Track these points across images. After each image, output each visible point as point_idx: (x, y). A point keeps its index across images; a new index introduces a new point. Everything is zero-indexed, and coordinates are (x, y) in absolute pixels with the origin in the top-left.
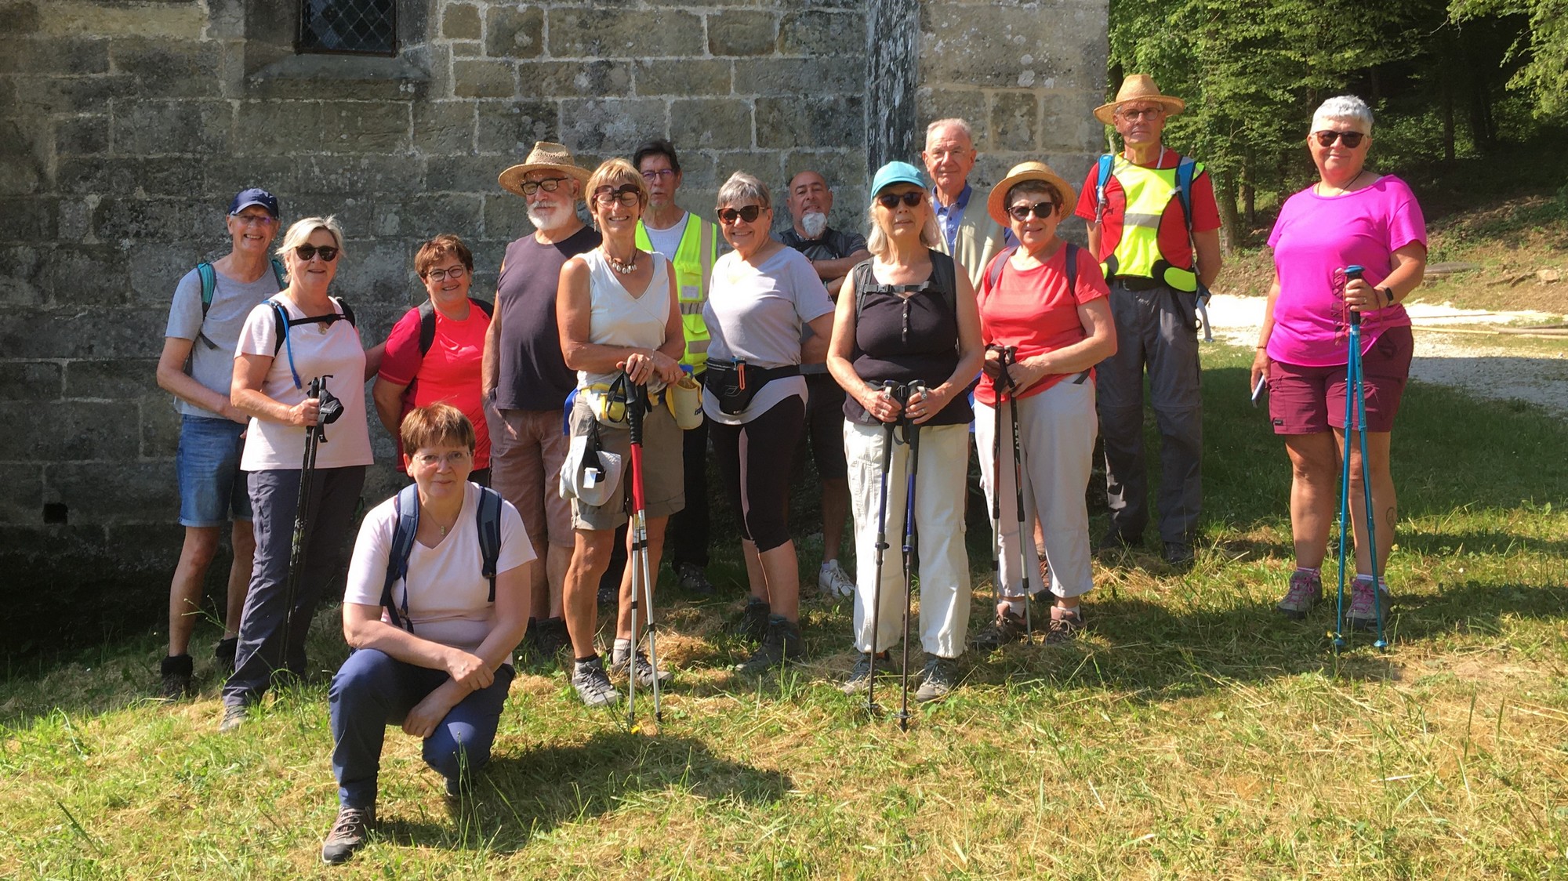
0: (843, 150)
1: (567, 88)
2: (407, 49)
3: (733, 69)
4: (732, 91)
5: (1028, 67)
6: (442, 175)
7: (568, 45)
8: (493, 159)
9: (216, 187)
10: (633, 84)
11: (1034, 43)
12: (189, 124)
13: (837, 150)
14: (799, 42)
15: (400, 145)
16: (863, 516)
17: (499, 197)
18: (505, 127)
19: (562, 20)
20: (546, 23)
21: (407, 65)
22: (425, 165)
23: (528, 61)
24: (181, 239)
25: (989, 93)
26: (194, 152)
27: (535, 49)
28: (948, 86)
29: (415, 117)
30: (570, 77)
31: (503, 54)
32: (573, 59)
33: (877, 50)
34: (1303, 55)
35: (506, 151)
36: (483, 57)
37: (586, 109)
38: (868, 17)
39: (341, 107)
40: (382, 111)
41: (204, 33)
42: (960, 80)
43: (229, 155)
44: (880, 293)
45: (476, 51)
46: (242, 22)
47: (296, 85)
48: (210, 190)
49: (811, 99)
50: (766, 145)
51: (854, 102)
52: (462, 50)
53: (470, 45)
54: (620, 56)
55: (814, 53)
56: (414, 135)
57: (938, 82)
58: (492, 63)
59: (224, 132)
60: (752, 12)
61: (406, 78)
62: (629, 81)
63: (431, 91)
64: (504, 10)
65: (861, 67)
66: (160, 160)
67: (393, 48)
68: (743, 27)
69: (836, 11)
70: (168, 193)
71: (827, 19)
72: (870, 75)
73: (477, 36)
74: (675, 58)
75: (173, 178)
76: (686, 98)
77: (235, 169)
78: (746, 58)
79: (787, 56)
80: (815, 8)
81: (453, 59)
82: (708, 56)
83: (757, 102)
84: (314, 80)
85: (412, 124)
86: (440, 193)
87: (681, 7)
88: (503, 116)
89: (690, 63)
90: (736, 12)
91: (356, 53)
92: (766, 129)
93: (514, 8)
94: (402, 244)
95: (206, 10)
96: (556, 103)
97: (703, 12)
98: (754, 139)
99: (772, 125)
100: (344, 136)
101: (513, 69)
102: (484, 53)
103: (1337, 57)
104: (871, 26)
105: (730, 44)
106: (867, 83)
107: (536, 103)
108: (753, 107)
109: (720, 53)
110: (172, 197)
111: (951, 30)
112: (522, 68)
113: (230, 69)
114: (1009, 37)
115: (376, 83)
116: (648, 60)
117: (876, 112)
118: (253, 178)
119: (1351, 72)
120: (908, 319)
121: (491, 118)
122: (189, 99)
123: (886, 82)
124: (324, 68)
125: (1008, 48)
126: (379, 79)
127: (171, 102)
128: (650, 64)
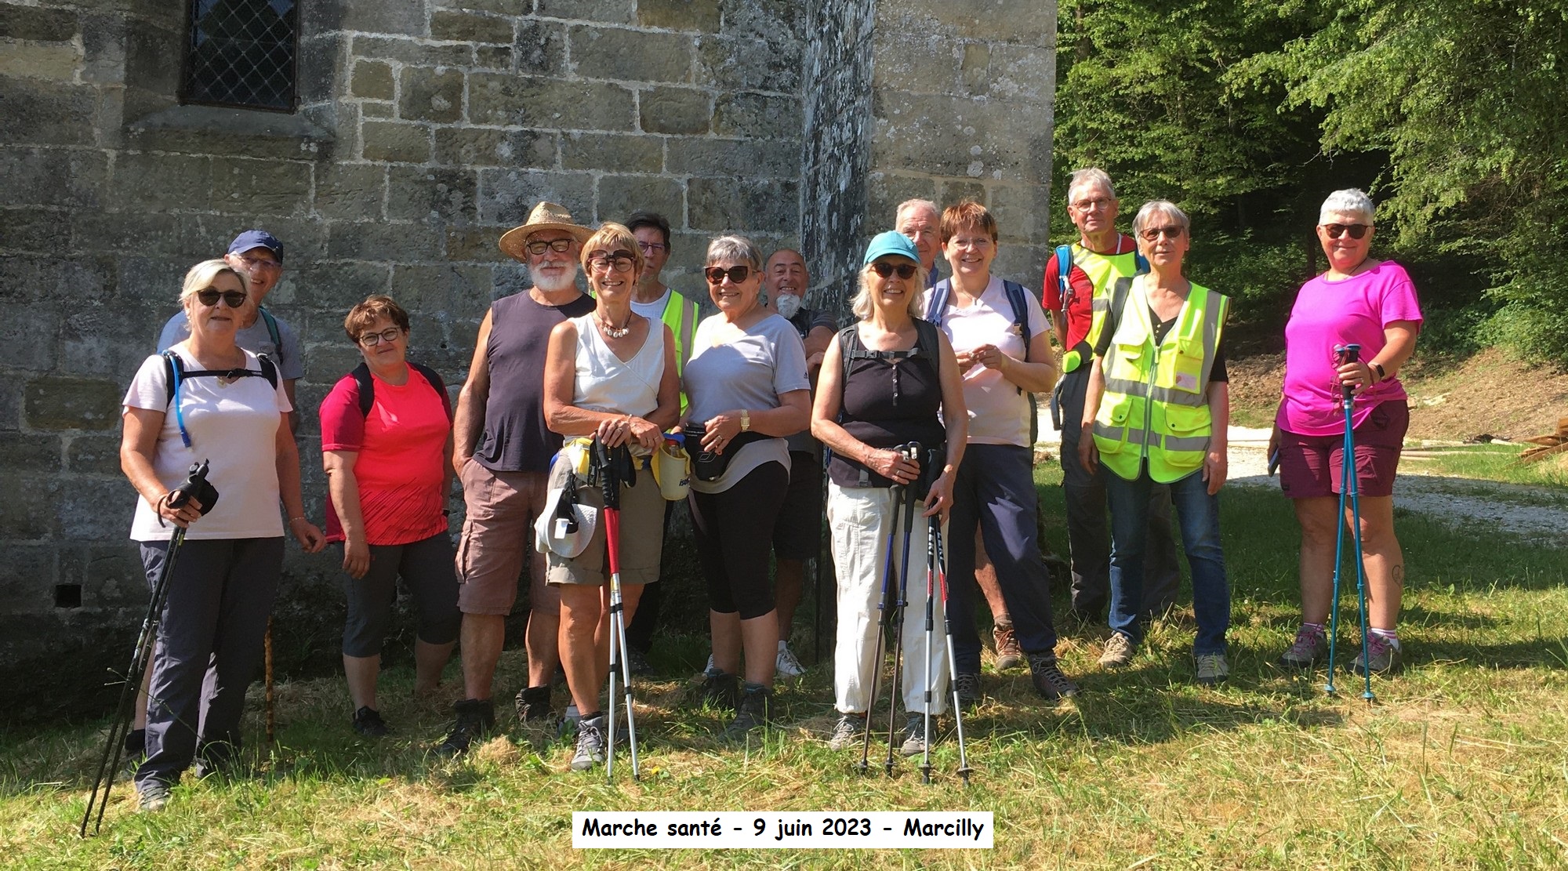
0: (777, 235)
1: (490, 159)
2: (308, 106)
3: (665, 148)
4: (664, 169)
5: (977, 158)
6: (345, 242)
7: (489, 112)
8: (404, 227)
9: (85, 244)
10: (559, 157)
11: (983, 134)
12: (56, 173)
13: (770, 235)
14: (734, 124)
15: (299, 208)
16: (847, 578)
17: (410, 267)
18: (417, 195)
19: (485, 86)
20: (466, 89)
21: (308, 123)
22: (327, 231)
23: (446, 126)
24: (41, 299)
25: (939, 181)
26: (61, 204)
27: (454, 114)
28: (899, 172)
29: (317, 178)
30: (491, 145)
31: (418, 117)
32: (495, 127)
33: (817, 136)
34: (1178, 180)
35: (419, 220)
36: (396, 119)
37: (508, 180)
38: (805, 103)
39: (234, 163)
40: (281, 170)
41: (78, 75)
42: (911, 167)
43: (101, 210)
44: (868, 359)
45: (389, 112)
46: (123, 66)
47: (183, 138)
48: (77, 247)
49: (745, 182)
50: (698, 226)
51: (789, 187)
52: (370, 110)
53: (382, 107)
54: (545, 126)
55: (749, 136)
56: (316, 198)
57: (889, 168)
58: (406, 126)
59: (97, 184)
60: (686, 90)
61: (308, 137)
62: (555, 153)
63: (336, 151)
64: (420, 71)
65: (797, 152)
66: (20, 212)
67: (289, 103)
68: (677, 105)
69: (773, 94)
70: (28, 248)
71: (764, 101)
72: (806, 160)
73: (389, 96)
74: (605, 132)
75: (35, 233)
76: (615, 174)
77: (107, 226)
78: (679, 136)
79: (722, 137)
80: (752, 91)
81: (361, 120)
82: (639, 132)
83: (689, 182)
84: (203, 134)
85: (314, 186)
86: (343, 261)
87: (612, 81)
88: (416, 182)
89: (620, 138)
90: (670, 89)
91: (248, 107)
92: (698, 211)
93: (431, 70)
94: (298, 314)
95: (82, 51)
96: (475, 172)
97: (635, 87)
98: (686, 220)
99: (705, 207)
100: (235, 196)
101: (429, 134)
102: (397, 115)
103: (1210, 183)
104: (808, 112)
105: (662, 121)
106: (803, 169)
107: (453, 171)
108: (685, 187)
109: (652, 130)
110: (33, 253)
111: (902, 117)
112: (439, 133)
113: (107, 117)
114: (960, 127)
115: (274, 140)
116: (575, 132)
117: (814, 198)
118: (129, 236)
119: (1222, 198)
120: (898, 383)
121: (403, 184)
122: (58, 146)
123: (827, 167)
124: (214, 122)
125: (958, 137)
126: (278, 136)
127: (36, 149)
128: (577, 138)
